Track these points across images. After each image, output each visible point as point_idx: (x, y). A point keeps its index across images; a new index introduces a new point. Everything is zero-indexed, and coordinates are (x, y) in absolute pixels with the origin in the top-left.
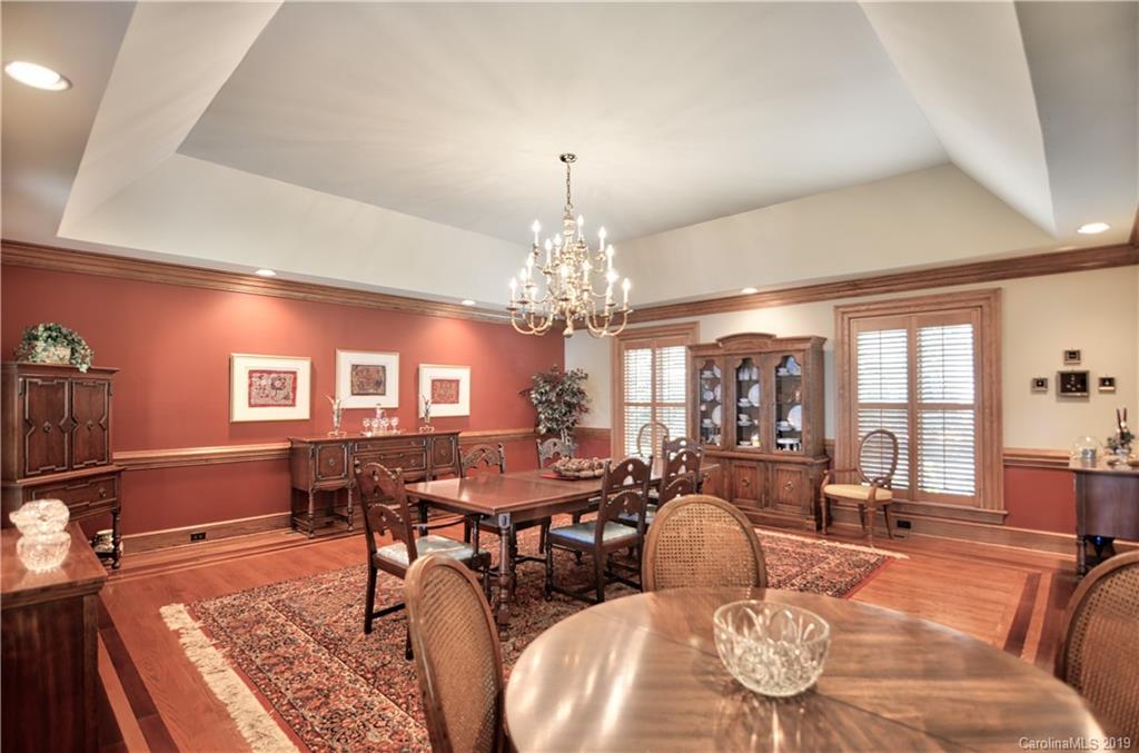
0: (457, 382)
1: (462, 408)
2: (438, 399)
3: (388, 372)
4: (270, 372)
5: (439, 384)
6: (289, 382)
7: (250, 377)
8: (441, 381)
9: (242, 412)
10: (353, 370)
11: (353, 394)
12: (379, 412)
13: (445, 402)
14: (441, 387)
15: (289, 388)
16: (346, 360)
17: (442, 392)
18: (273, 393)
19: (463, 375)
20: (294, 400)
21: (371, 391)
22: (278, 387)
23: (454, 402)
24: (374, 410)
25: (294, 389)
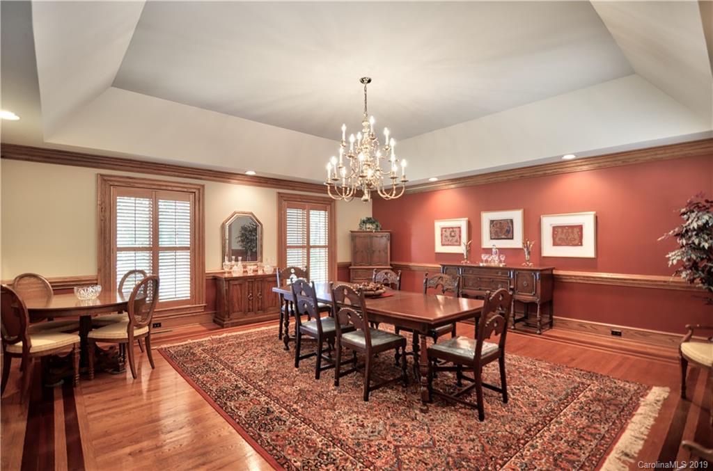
0: (580, 227)
1: (587, 250)
2: (559, 242)
3: (515, 224)
4: (449, 228)
5: (560, 230)
6: (458, 232)
7: (442, 231)
8: (563, 227)
9: (439, 248)
10: (491, 224)
11: (491, 239)
12: (494, 250)
13: (568, 245)
14: (562, 232)
15: (457, 237)
16: (487, 217)
17: (563, 236)
18: (451, 238)
19: (587, 221)
20: (460, 243)
21: (503, 237)
22: (451, 236)
23: (577, 245)
24: (491, 249)
25: (460, 237)
